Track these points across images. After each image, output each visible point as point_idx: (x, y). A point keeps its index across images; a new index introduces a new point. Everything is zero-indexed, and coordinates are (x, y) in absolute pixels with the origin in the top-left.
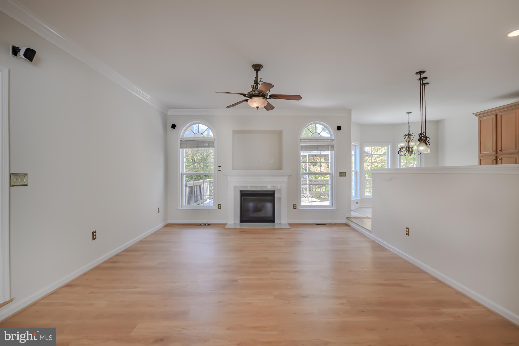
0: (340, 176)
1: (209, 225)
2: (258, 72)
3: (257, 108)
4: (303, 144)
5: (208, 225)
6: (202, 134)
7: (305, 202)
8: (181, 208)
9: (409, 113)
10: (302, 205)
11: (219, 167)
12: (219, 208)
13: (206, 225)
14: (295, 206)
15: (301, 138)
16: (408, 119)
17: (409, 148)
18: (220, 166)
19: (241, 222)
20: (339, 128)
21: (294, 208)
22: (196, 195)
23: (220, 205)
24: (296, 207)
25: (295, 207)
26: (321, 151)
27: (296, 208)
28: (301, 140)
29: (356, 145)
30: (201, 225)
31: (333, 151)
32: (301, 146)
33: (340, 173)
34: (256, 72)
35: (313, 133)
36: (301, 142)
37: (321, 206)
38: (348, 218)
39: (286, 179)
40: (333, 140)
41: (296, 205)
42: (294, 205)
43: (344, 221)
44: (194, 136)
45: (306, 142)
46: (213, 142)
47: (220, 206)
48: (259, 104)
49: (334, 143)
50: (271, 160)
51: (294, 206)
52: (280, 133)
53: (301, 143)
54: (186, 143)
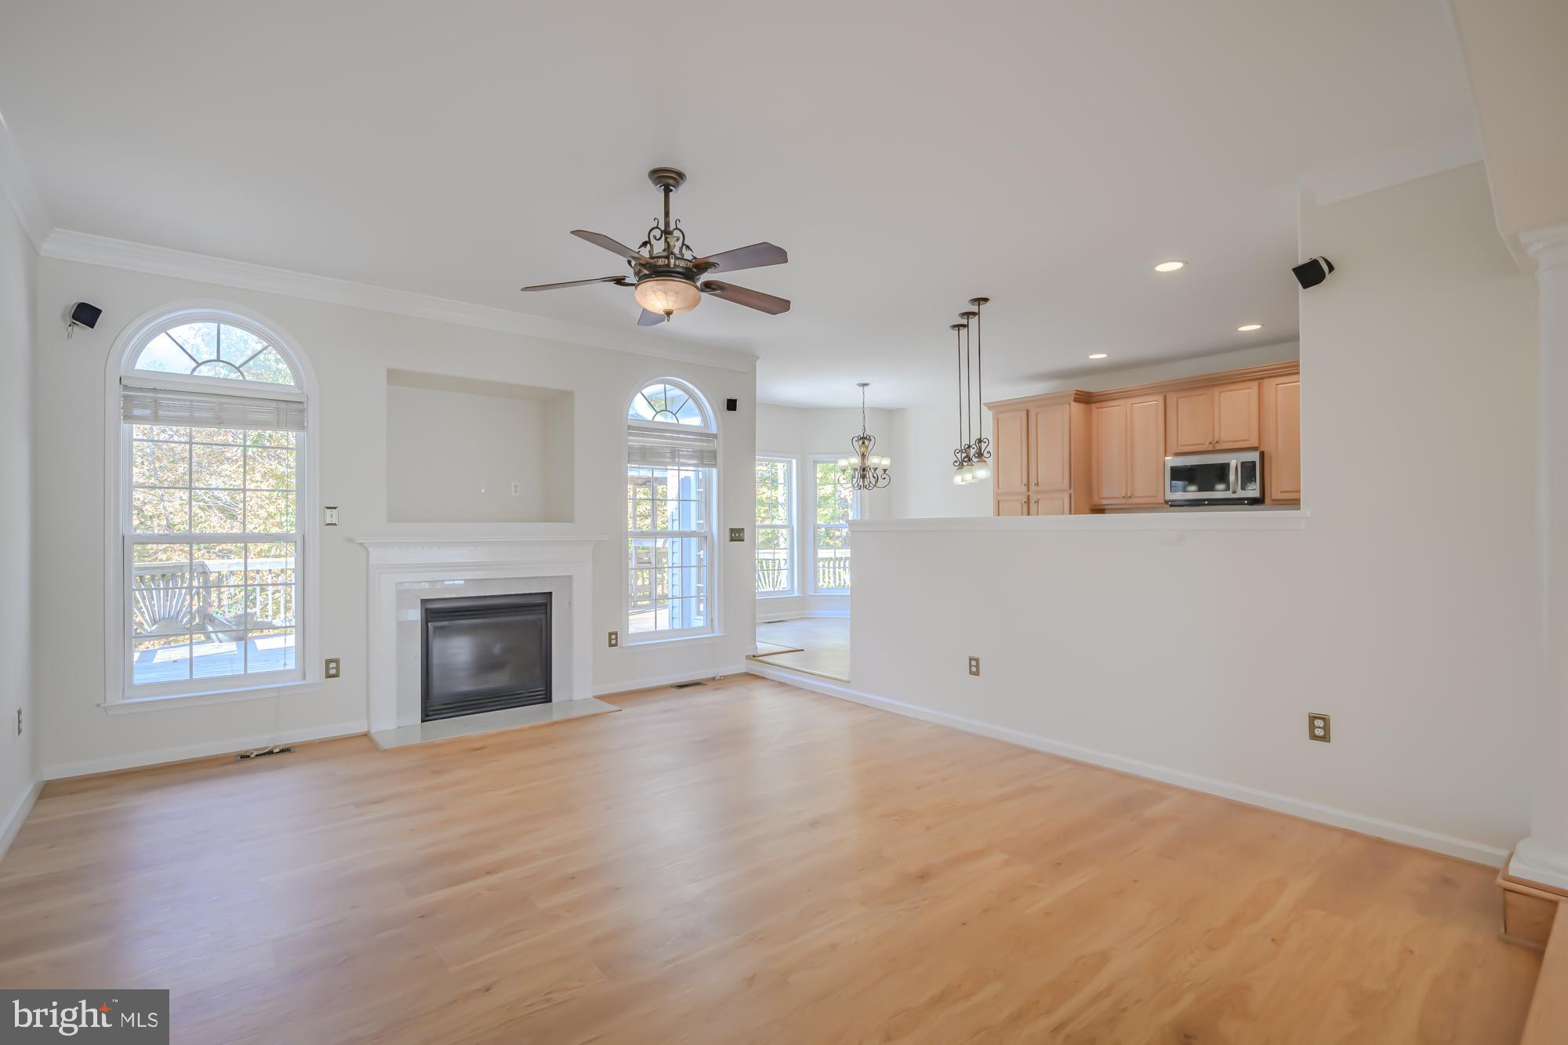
0: (732, 540)
1: (285, 750)
3: (669, 313)
4: (635, 441)
5: (282, 751)
6: (238, 369)
7: (638, 624)
8: (123, 698)
9: (864, 385)
10: (630, 633)
11: (328, 508)
12: (329, 676)
13: (271, 753)
14: (613, 637)
15: (630, 423)
16: (862, 399)
17: (864, 470)
18: (335, 508)
19: (427, 716)
20: (732, 405)
21: (611, 645)
23: (333, 665)
24: (617, 641)
25: (613, 642)
26: (680, 468)
27: (616, 645)
28: (629, 427)
30: (245, 757)
31: (715, 470)
32: (629, 447)
33: (732, 531)
34: (663, 192)
35: (658, 409)
36: (630, 434)
37: (684, 630)
38: (755, 657)
39: (587, 553)
40: (715, 436)
41: (616, 634)
42: (610, 634)
43: (742, 667)
44: (195, 374)
45: (643, 436)
46: (300, 407)
47: (332, 669)
49: (715, 445)
50: (513, 489)
51: (610, 640)
53: (630, 438)
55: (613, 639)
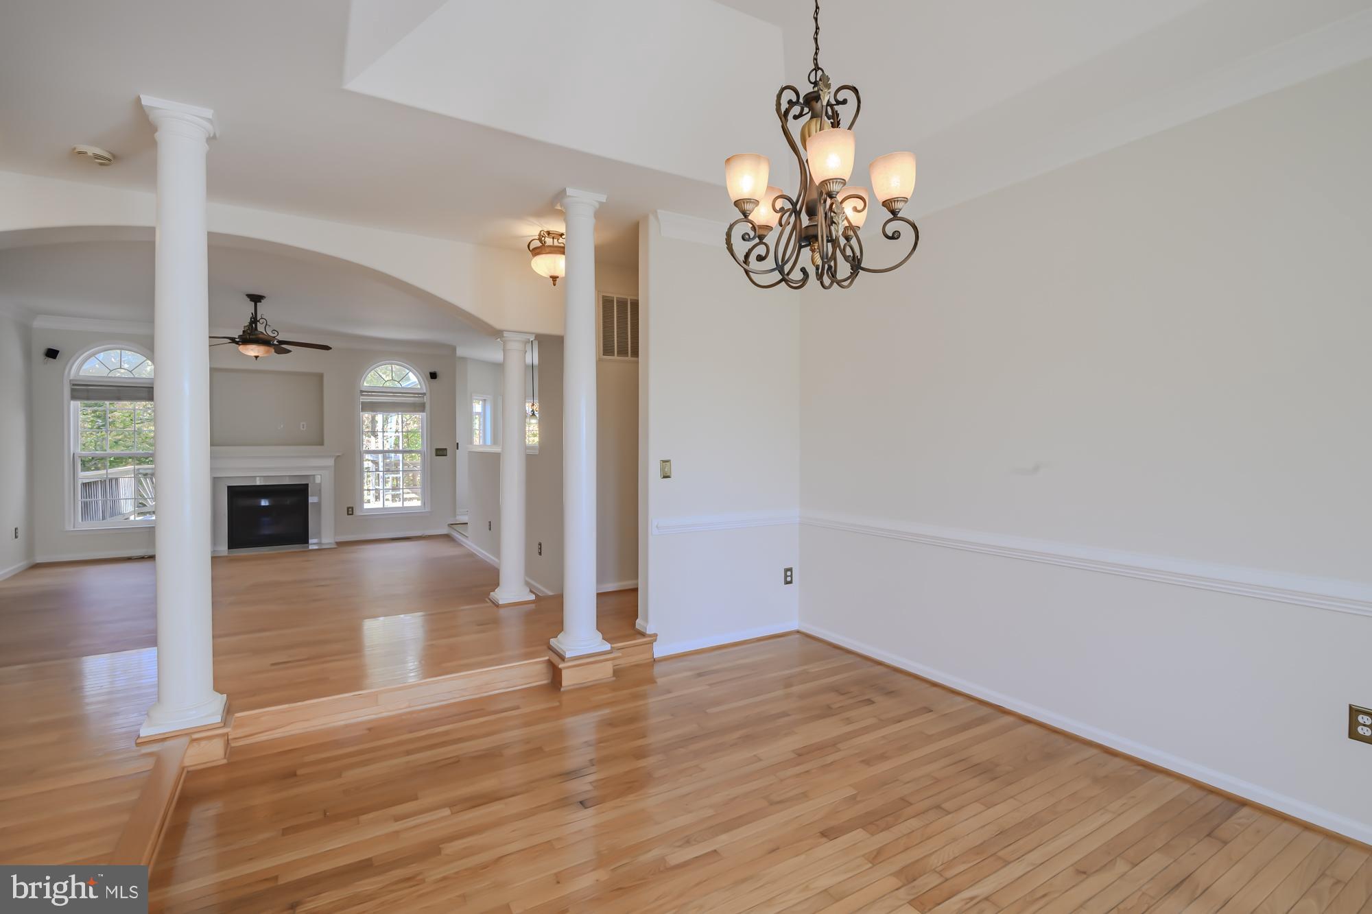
0: (437, 455)
2: (258, 304)
3: (256, 357)
4: (366, 399)
6: (130, 372)
7: (371, 503)
8: (74, 527)
10: (365, 507)
14: (350, 510)
15: (362, 389)
19: (233, 546)
20: (434, 375)
21: (348, 514)
22: (100, 498)
24: (353, 512)
25: (350, 512)
26: (401, 413)
27: (352, 514)
28: (362, 391)
29: (485, 400)
30: (129, 559)
31: (425, 414)
32: (363, 403)
33: (438, 450)
34: (253, 303)
36: (362, 395)
37: (403, 508)
38: (452, 524)
39: (330, 462)
40: (424, 394)
41: (352, 508)
42: (348, 508)
43: (445, 531)
44: (109, 377)
45: (372, 395)
48: (258, 352)
49: (426, 399)
50: (302, 426)
51: (348, 511)
52: (320, 377)
53: (362, 397)
54: (88, 390)
55: (350, 511)
